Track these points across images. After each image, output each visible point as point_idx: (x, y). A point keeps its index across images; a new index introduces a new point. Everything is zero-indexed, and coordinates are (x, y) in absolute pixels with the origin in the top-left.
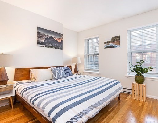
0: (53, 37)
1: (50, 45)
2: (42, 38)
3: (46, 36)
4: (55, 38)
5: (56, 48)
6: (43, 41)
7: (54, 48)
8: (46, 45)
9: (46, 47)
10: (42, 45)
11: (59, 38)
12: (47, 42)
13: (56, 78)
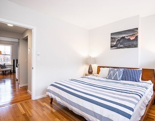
0: (124, 37)
1: (121, 46)
2: (114, 41)
3: (117, 38)
4: (127, 37)
5: (129, 47)
6: (115, 43)
7: (126, 48)
8: (117, 47)
9: (117, 48)
10: (114, 48)
11: (132, 35)
12: (118, 44)
13: (113, 79)
